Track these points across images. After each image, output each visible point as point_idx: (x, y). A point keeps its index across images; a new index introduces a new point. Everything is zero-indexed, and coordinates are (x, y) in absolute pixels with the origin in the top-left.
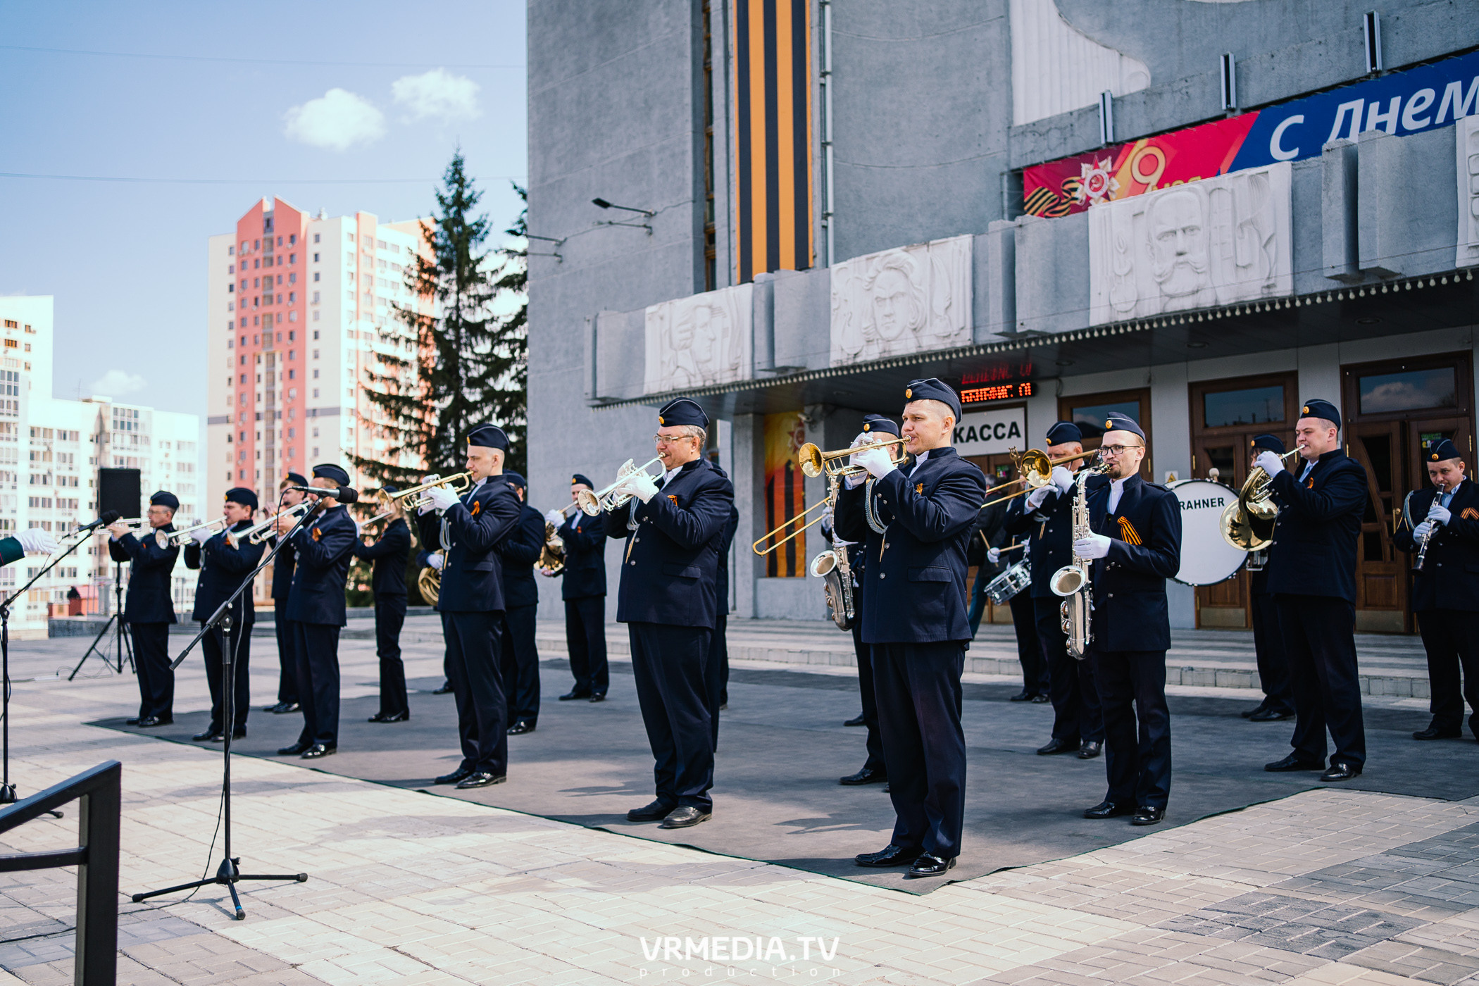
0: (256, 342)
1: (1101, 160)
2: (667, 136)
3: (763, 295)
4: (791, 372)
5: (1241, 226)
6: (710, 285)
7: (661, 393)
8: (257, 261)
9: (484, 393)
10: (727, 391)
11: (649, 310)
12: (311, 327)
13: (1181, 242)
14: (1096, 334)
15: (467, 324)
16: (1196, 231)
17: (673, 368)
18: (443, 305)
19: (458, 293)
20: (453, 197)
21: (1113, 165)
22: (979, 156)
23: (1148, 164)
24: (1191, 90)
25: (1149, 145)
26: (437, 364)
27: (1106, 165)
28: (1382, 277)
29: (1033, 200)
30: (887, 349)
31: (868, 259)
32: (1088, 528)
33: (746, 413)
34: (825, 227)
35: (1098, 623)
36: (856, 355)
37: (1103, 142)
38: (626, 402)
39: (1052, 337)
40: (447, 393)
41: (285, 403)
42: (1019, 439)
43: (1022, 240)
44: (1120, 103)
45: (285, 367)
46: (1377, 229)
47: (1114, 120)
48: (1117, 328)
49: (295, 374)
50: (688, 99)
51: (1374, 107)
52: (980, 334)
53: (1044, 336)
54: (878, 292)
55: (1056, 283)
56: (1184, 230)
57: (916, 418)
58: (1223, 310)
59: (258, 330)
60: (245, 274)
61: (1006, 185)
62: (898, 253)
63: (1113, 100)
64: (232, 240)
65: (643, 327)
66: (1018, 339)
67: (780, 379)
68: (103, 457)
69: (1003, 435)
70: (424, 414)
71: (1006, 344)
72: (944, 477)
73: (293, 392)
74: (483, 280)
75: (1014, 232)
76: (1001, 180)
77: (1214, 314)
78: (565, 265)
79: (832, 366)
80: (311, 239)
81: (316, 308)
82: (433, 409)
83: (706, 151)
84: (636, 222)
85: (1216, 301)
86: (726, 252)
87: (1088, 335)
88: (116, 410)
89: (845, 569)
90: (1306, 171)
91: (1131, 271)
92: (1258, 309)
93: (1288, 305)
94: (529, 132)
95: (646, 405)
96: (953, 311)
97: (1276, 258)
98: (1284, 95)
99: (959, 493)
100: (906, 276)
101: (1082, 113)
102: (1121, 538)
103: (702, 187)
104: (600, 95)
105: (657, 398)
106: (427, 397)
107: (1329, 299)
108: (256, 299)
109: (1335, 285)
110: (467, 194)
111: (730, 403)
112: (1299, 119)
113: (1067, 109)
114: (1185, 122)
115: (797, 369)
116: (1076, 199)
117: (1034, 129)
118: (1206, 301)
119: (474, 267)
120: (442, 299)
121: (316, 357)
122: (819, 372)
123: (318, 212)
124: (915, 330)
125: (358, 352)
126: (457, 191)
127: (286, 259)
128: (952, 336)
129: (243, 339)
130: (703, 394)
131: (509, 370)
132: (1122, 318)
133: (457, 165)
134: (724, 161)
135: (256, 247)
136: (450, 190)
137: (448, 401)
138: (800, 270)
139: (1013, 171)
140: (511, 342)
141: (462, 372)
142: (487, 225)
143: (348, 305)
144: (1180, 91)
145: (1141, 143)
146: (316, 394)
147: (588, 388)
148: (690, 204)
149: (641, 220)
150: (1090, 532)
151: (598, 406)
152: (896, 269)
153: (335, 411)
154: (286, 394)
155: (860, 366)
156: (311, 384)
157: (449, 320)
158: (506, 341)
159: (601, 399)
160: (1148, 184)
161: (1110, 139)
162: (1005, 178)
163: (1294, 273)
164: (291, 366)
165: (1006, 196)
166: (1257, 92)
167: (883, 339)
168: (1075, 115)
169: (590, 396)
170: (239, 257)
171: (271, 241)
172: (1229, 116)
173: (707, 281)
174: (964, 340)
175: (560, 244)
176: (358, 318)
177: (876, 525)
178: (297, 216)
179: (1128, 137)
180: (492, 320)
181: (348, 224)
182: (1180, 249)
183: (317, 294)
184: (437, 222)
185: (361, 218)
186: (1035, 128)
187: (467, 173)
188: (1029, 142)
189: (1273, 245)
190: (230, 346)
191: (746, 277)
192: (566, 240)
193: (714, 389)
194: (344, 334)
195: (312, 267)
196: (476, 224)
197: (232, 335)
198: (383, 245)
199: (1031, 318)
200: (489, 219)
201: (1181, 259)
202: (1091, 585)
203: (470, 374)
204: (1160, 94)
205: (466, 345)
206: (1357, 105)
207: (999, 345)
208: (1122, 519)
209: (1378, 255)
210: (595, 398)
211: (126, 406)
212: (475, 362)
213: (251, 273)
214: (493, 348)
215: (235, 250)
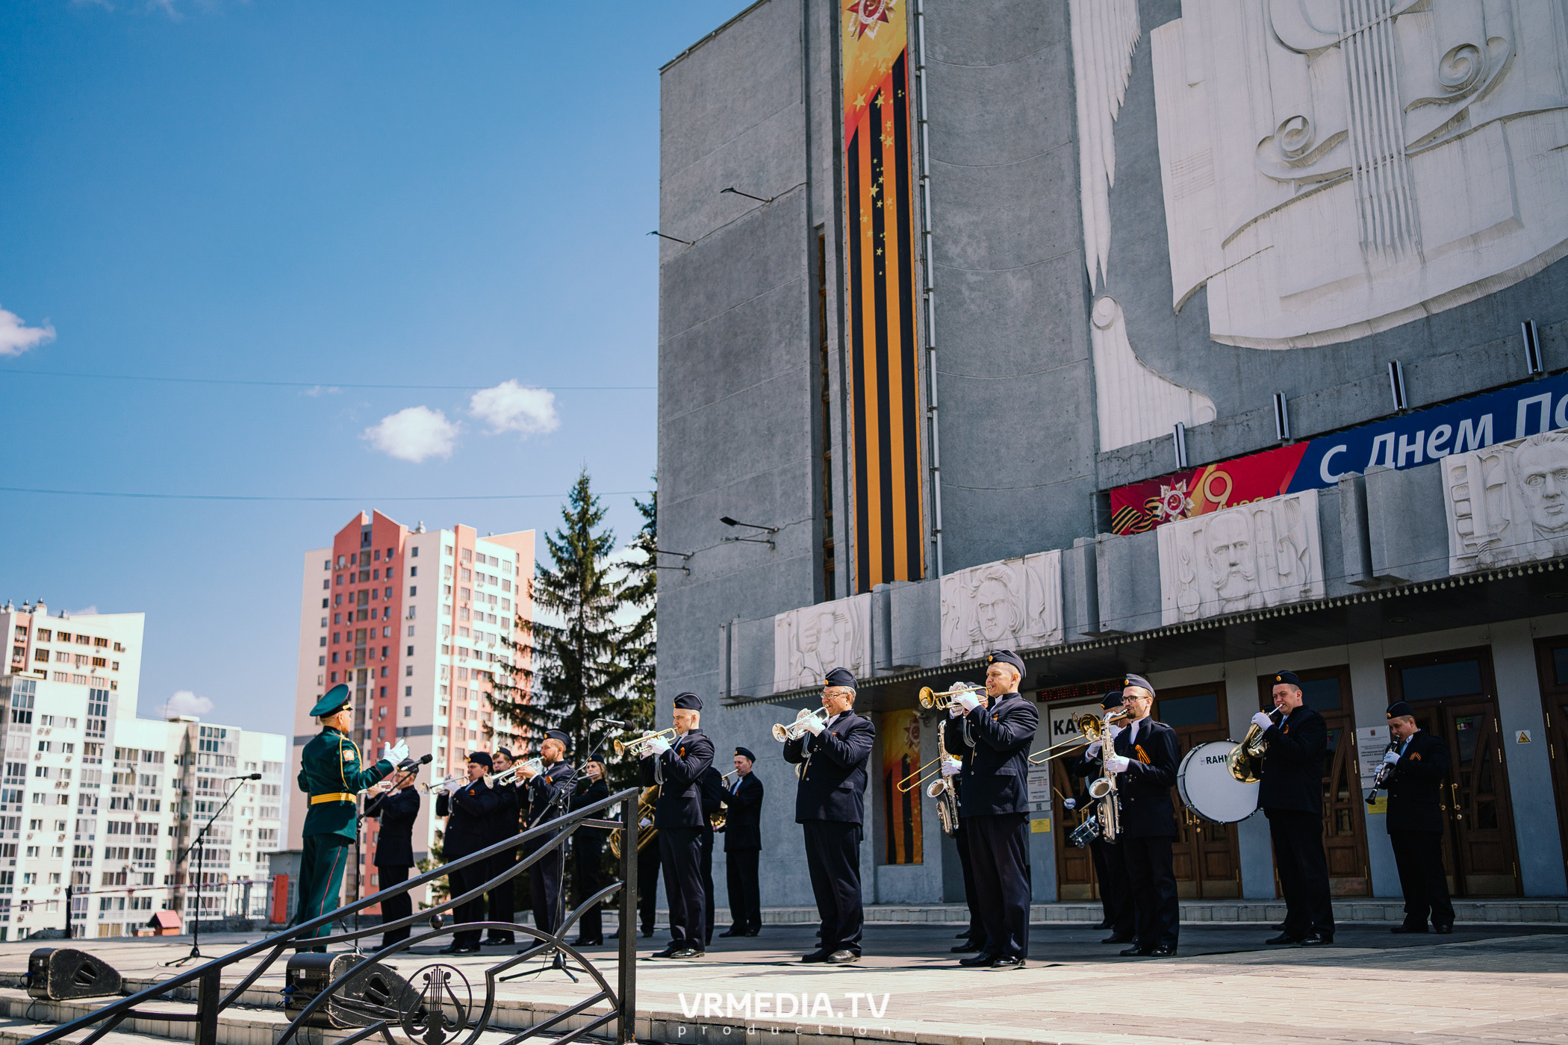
0: (348, 659)
1: (1177, 483)
2: (789, 460)
3: (880, 603)
4: (907, 671)
5: (1281, 541)
6: (830, 596)
7: (789, 691)
8: (352, 575)
9: (604, 702)
11: (778, 617)
12: (405, 642)
13: (1232, 555)
14: (1168, 633)
15: (589, 635)
16: (1244, 546)
17: (800, 669)
18: (567, 617)
19: (581, 605)
20: (578, 513)
21: (1187, 488)
22: (1071, 478)
23: (1217, 486)
24: (1250, 423)
25: (1217, 470)
26: (560, 674)
27: (1182, 487)
28: (1394, 583)
29: (1120, 517)
30: (991, 649)
31: (971, 571)
32: (1113, 752)
34: (935, 543)
35: (1124, 818)
36: (963, 655)
37: (1178, 467)
38: (758, 700)
39: (1131, 636)
40: (570, 703)
41: (375, 722)
43: (1102, 553)
44: (1191, 433)
45: (376, 684)
46: (1385, 545)
47: (1187, 448)
48: (1185, 628)
49: (388, 692)
50: (808, 427)
51: (1404, 439)
52: (1070, 635)
53: (1124, 635)
54: (981, 599)
55: (1133, 590)
56: (1235, 545)
57: (994, 674)
58: (1271, 611)
59: (351, 646)
60: (339, 589)
61: (1095, 504)
62: (997, 566)
63: (1185, 431)
64: (329, 555)
65: (773, 633)
66: (1102, 638)
67: (897, 677)
68: (186, 779)
70: (546, 723)
71: (1093, 643)
72: (1012, 710)
73: (384, 711)
74: (606, 593)
75: (1095, 547)
76: (1091, 499)
77: (1264, 615)
78: (693, 578)
79: (942, 664)
80: (409, 552)
81: (411, 623)
82: (556, 717)
83: (824, 473)
84: (760, 538)
85: (1264, 603)
86: (844, 565)
87: (1161, 634)
88: (203, 729)
89: (952, 793)
90: (1330, 497)
91: (1194, 579)
92: (1299, 610)
93: (1323, 607)
94: (659, 456)
96: (1045, 615)
97: (1310, 568)
98: (1329, 428)
99: (1020, 720)
100: (1005, 586)
101: (1160, 441)
102: (1137, 759)
103: (821, 506)
104: (727, 423)
105: (786, 696)
106: (549, 706)
107: (1355, 601)
108: (350, 614)
109: (1357, 590)
110: (592, 510)
112: (1343, 448)
113: (1146, 438)
114: (1248, 450)
115: (912, 667)
116: (1158, 516)
117: (1117, 455)
118: (1256, 603)
119: (598, 580)
120: (565, 611)
121: (409, 673)
122: (931, 670)
123: (416, 526)
124: (1014, 631)
125: (452, 667)
126: (583, 508)
127: (382, 573)
128: (1046, 636)
129: (335, 654)
131: (629, 680)
132: (1188, 619)
133: (584, 483)
134: (841, 483)
135: (353, 562)
136: (575, 508)
137: (571, 709)
138: (913, 581)
139: (1101, 491)
140: (630, 652)
141: (584, 681)
142: (611, 540)
143: (444, 619)
144: (1242, 423)
145: (1211, 468)
146: (408, 712)
147: (723, 688)
148: (811, 521)
149: (765, 535)
150: (1115, 754)
151: (731, 705)
152: (996, 579)
153: (427, 730)
154: (376, 713)
155: (968, 665)
156: (403, 701)
157: (572, 630)
158: (625, 651)
159: (734, 698)
160: (1219, 503)
161: (1184, 464)
162: (1095, 497)
163: (1326, 580)
164: (383, 682)
165: (1095, 513)
166: (1306, 426)
167: (986, 640)
168: (1153, 443)
169: (725, 695)
170: (335, 570)
171: (369, 555)
172: (1284, 445)
173: (826, 591)
174: (1056, 639)
175: (688, 558)
176: (453, 633)
177: (969, 742)
178: (396, 529)
179: (1200, 462)
180: (615, 631)
181: (447, 538)
182: (1232, 561)
183: (412, 608)
184: (562, 537)
185: (460, 530)
186: (1119, 455)
187: (592, 490)
188: (1114, 467)
189: (1307, 555)
190: (321, 663)
191: (864, 587)
192: (693, 554)
194: (439, 649)
195: (408, 581)
196: (599, 539)
197: (324, 651)
198: (482, 558)
199: (1109, 620)
200: (613, 535)
201: (1234, 569)
202: (1117, 792)
203: (591, 684)
204: (1225, 426)
205: (588, 655)
206: (1390, 437)
207: (1087, 644)
208: (1138, 747)
209: (1387, 566)
210: (729, 697)
211: (214, 726)
212: (598, 672)
213: (346, 588)
214: (613, 659)
215: (331, 565)
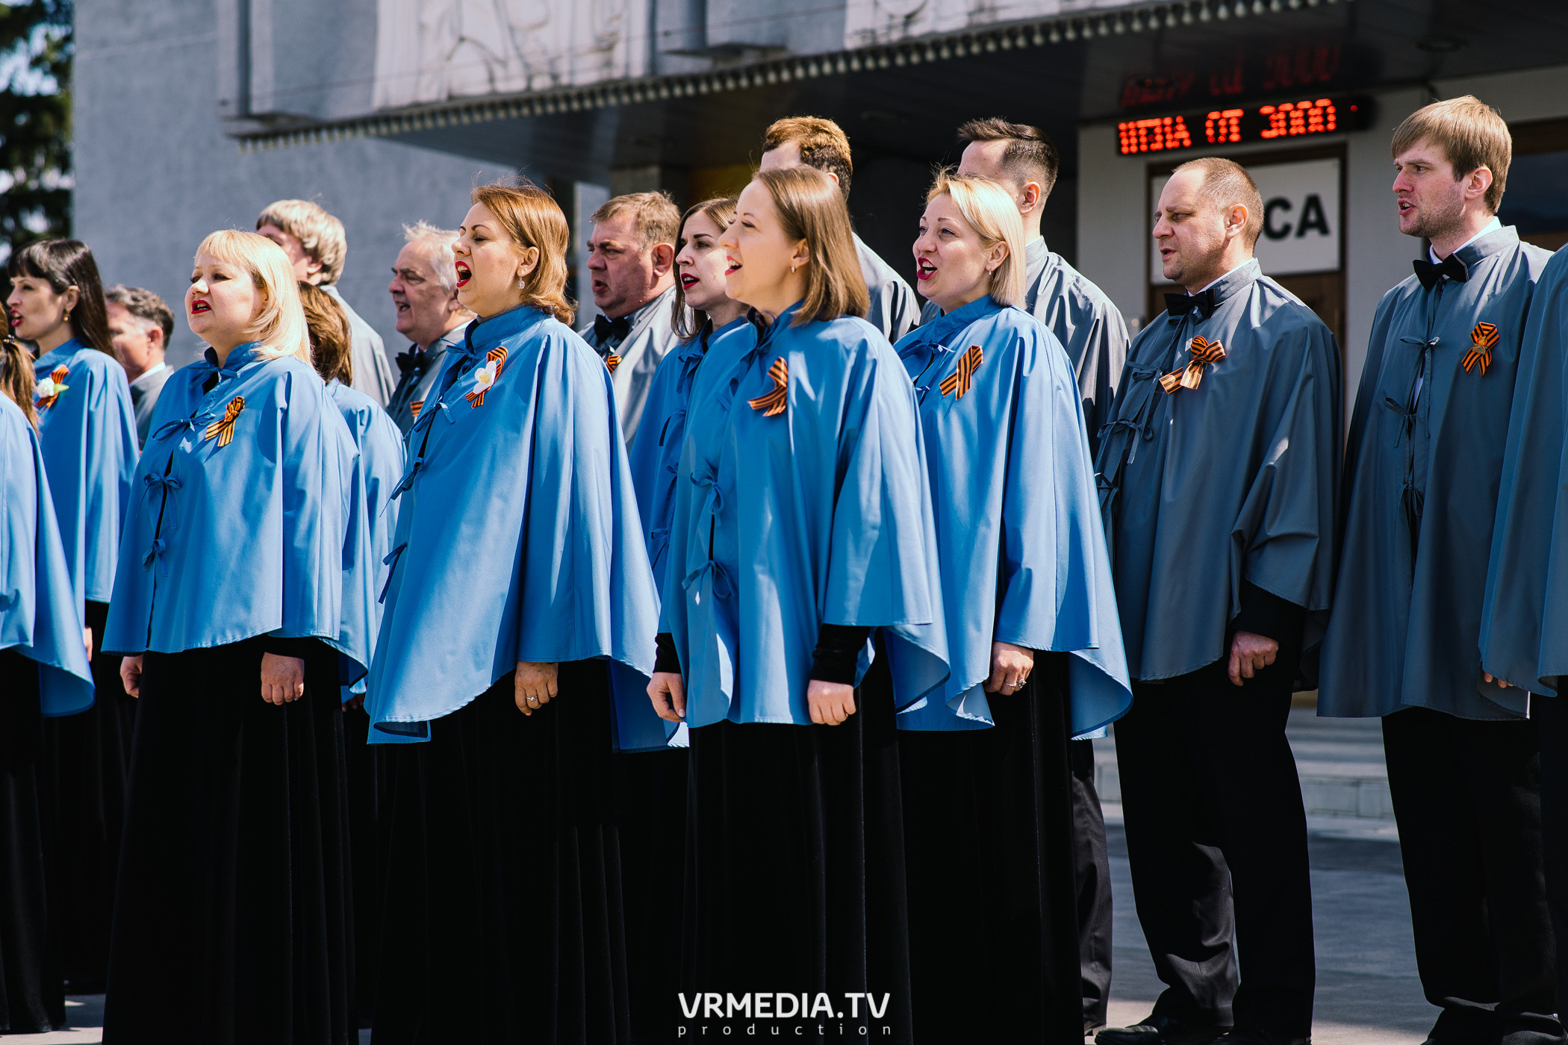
4: (748, 59)
7: (417, 105)
10: (600, 102)
17: (448, 40)
30: (987, 5)
33: (643, 164)
36: (909, 17)
38: (329, 126)
42: (1325, 239)
69: (1286, 229)
79: (850, 43)
95: (379, 136)
105: (410, 119)
111: (605, 137)
122: (818, 59)
130: (525, 111)
147: (227, 87)
151: (254, 137)
155: (920, 47)
159: (261, 118)
169: (232, 109)
193: (555, 101)
210: (246, 114)
